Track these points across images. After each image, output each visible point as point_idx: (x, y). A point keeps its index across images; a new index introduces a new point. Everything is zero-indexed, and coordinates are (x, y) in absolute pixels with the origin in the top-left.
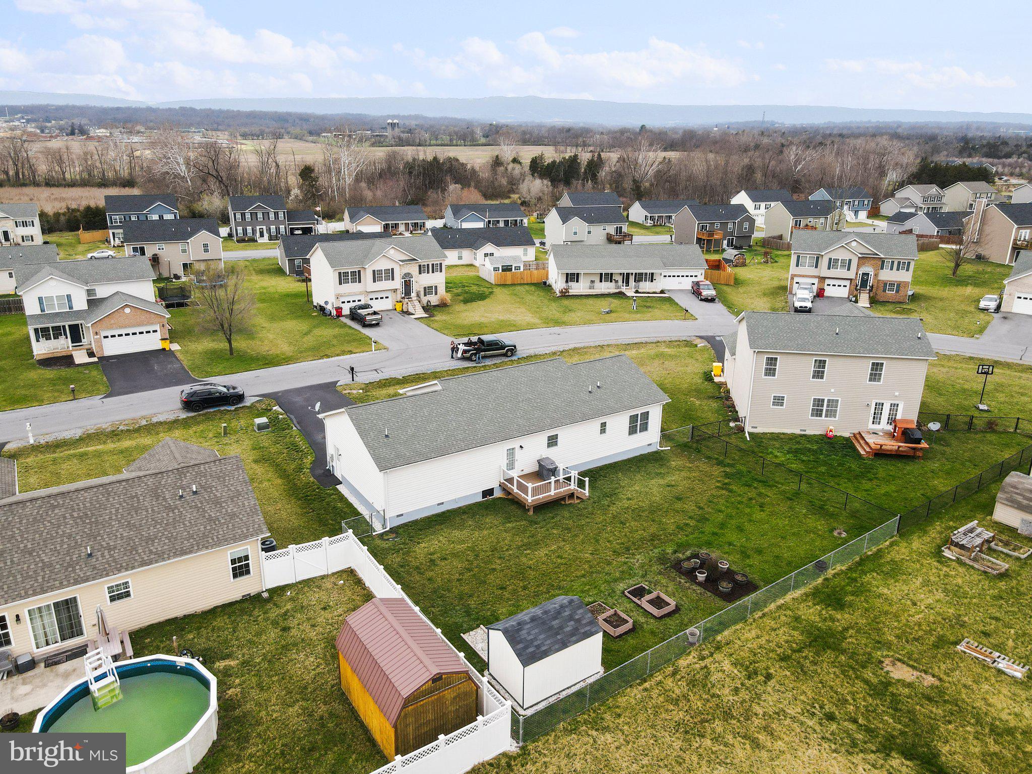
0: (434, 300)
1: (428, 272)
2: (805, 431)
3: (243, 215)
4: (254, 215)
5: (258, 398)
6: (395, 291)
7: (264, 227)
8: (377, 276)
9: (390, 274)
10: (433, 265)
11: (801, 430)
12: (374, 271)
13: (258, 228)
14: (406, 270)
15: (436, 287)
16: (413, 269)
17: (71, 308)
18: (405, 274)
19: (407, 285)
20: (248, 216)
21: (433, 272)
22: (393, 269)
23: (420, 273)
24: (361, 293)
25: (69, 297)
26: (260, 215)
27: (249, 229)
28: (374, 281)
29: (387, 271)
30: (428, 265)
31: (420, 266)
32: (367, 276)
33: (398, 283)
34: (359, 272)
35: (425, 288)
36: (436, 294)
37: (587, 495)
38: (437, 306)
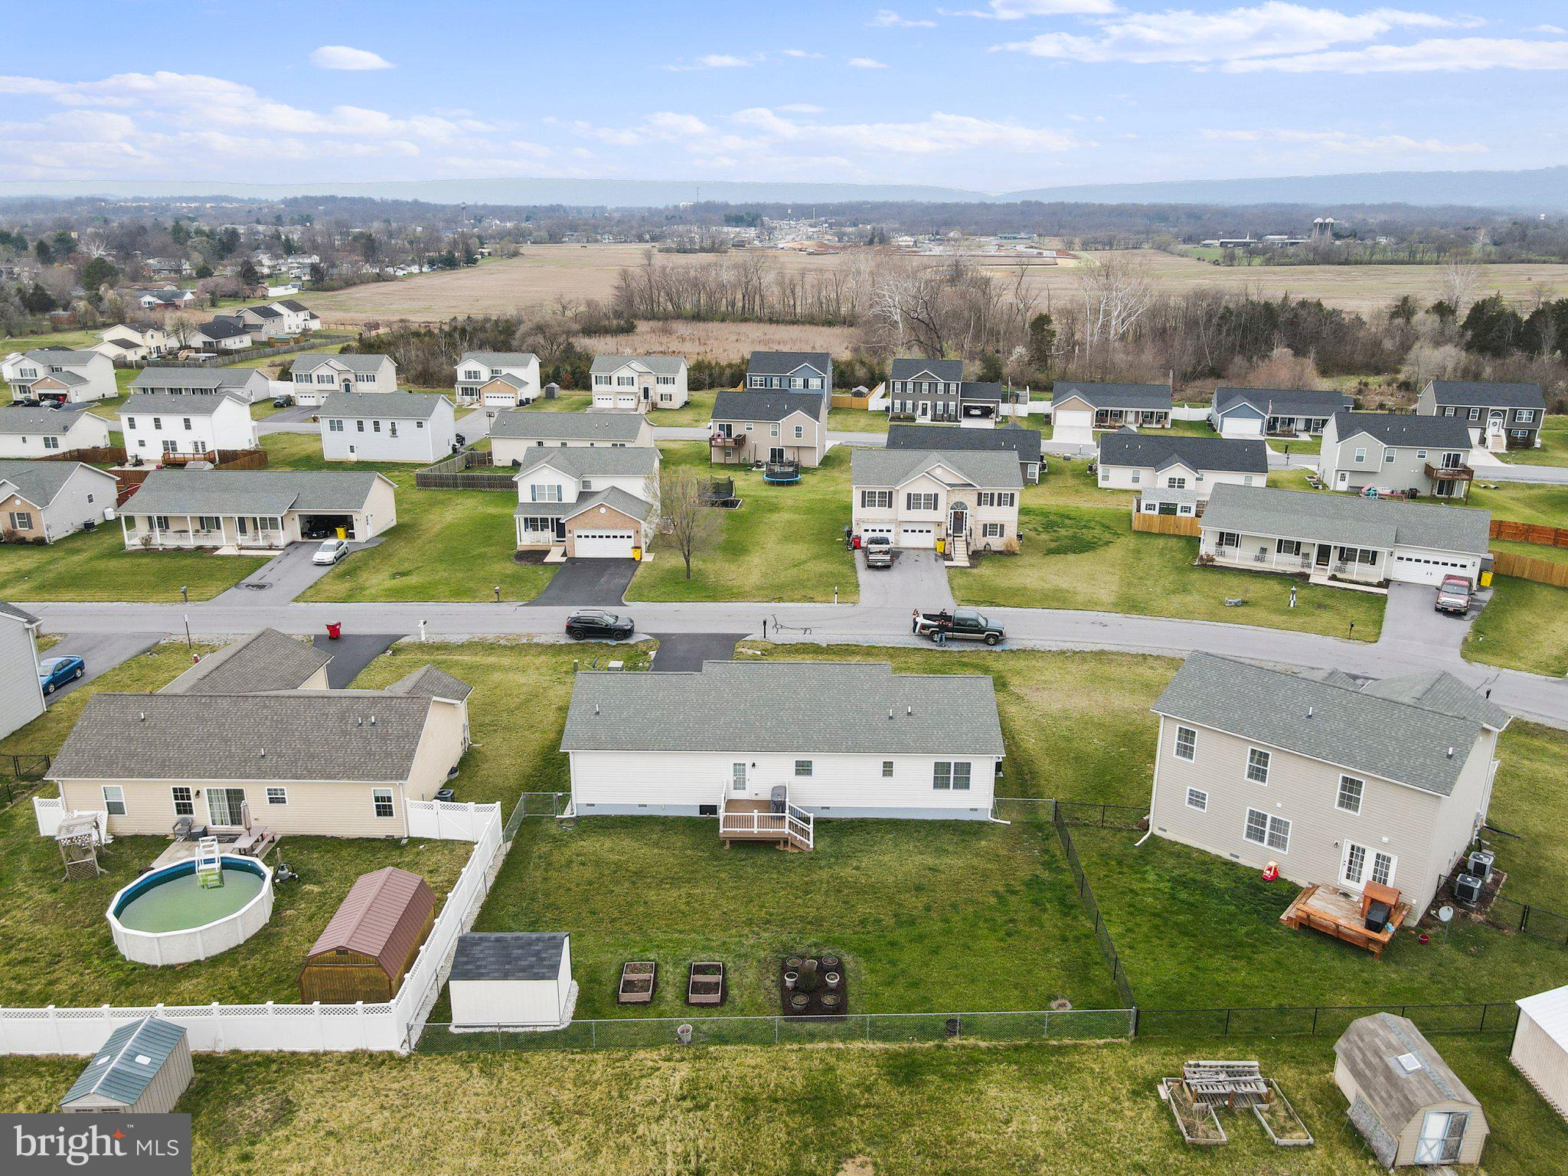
0: (996, 543)
1: (992, 504)
2: (1237, 857)
3: (904, 385)
4: (917, 385)
5: (648, 637)
6: (939, 524)
7: (929, 403)
8: (912, 501)
9: (933, 502)
10: (1000, 495)
11: (1232, 855)
12: (909, 495)
13: (921, 402)
14: (959, 497)
15: (1002, 526)
16: (969, 499)
17: (560, 499)
18: (956, 504)
19: (958, 520)
20: (910, 386)
21: (999, 504)
22: (936, 495)
23: (979, 504)
24: (890, 522)
25: (559, 487)
26: (925, 387)
27: (909, 403)
28: (909, 508)
29: (928, 497)
30: (992, 495)
31: (980, 495)
32: (900, 500)
33: (943, 514)
34: (891, 493)
35: (985, 526)
36: (1002, 535)
37: (812, 846)
38: (1000, 552)
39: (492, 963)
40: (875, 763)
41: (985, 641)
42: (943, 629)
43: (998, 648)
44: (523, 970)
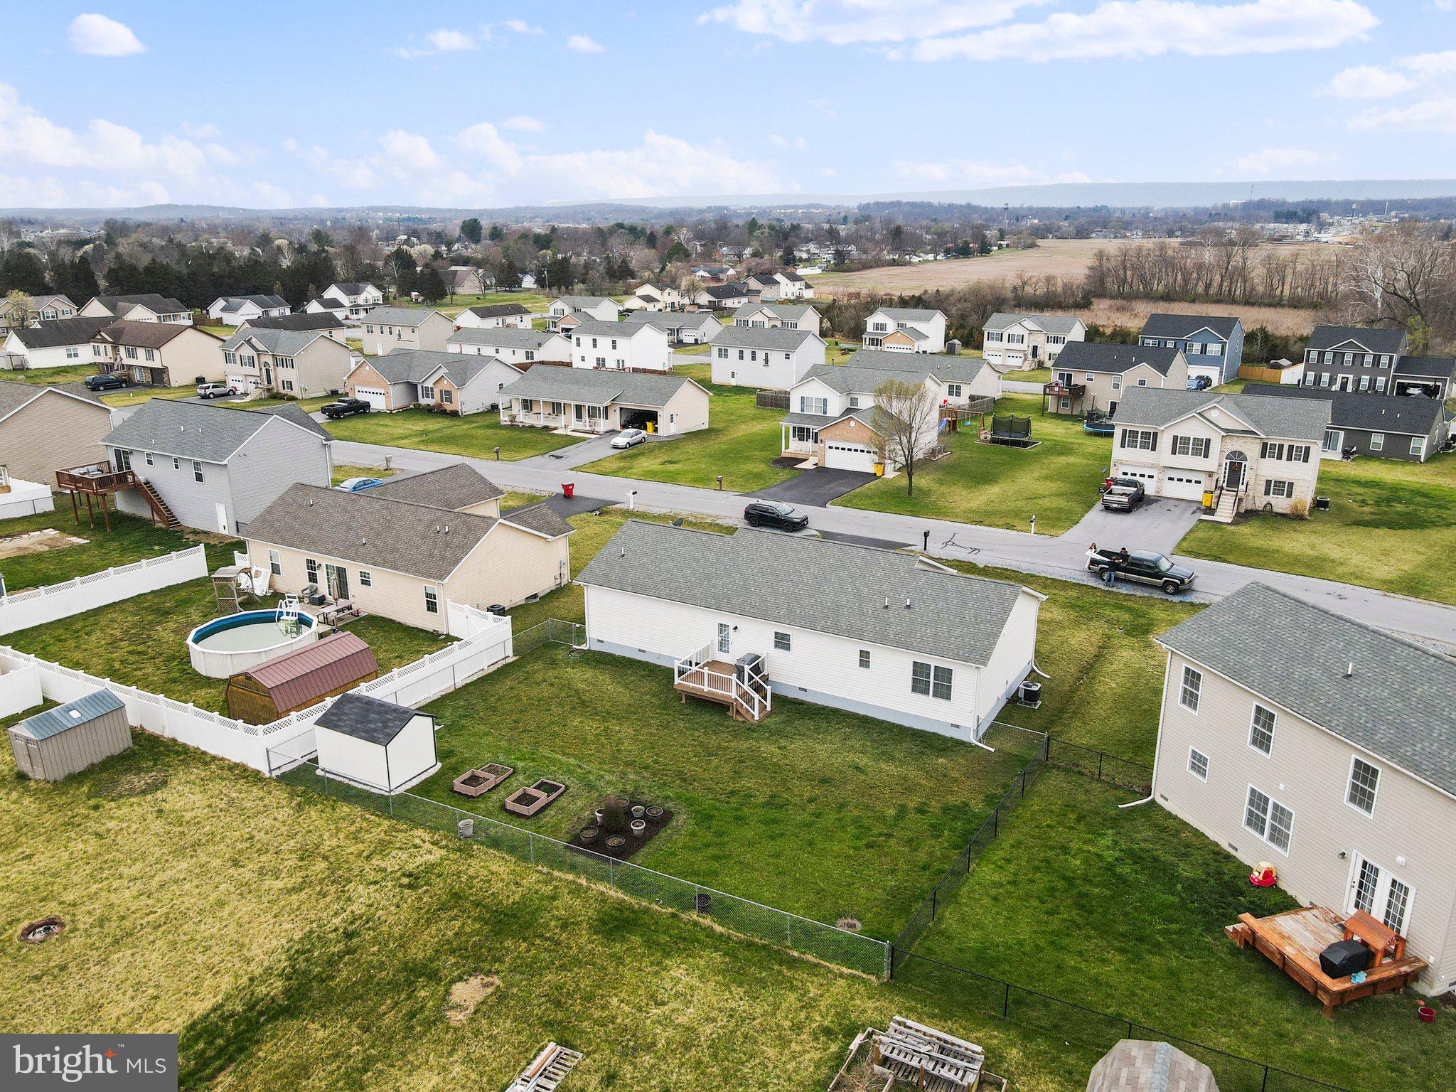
0: (1281, 504)
1: (1280, 457)
2: (1236, 849)
3: (1321, 355)
4: (1339, 357)
5: (817, 533)
6: (1210, 474)
7: (1351, 377)
8: (1179, 445)
9: (1203, 448)
10: (1291, 448)
11: (1230, 845)
12: (1175, 438)
13: (1340, 376)
14: (1236, 445)
15: (1291, 485)
16: (1251, 449)
17: (825, 413)
18: (1234, 453)
19: (1235, 472)
20: (1329, 357)
21: (1289, 459)
22: (1208, 441)
23: (1263, 456)
24: (1152, 466)
25: (825, 400)
26: (1348, 358)
27: (1326, 377)
28: (1174, 452)
29: (1198, 441)
30: (1281, 446)
31: (1265, 446)
32: (1165, 442)
33: (1215, 462)
34: (1155, 435)
35: (1268, 482)
36: (1289, 495)
37: (757, 718)
38: (1283, 515)
39: (350, 720)
40: (851, 649)
41: (1163, 588)
42: (1114, 567)
43: (1176, 599)
44: (366, 731)
